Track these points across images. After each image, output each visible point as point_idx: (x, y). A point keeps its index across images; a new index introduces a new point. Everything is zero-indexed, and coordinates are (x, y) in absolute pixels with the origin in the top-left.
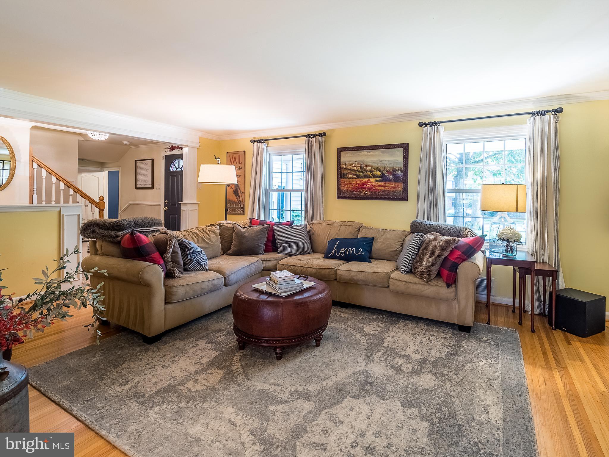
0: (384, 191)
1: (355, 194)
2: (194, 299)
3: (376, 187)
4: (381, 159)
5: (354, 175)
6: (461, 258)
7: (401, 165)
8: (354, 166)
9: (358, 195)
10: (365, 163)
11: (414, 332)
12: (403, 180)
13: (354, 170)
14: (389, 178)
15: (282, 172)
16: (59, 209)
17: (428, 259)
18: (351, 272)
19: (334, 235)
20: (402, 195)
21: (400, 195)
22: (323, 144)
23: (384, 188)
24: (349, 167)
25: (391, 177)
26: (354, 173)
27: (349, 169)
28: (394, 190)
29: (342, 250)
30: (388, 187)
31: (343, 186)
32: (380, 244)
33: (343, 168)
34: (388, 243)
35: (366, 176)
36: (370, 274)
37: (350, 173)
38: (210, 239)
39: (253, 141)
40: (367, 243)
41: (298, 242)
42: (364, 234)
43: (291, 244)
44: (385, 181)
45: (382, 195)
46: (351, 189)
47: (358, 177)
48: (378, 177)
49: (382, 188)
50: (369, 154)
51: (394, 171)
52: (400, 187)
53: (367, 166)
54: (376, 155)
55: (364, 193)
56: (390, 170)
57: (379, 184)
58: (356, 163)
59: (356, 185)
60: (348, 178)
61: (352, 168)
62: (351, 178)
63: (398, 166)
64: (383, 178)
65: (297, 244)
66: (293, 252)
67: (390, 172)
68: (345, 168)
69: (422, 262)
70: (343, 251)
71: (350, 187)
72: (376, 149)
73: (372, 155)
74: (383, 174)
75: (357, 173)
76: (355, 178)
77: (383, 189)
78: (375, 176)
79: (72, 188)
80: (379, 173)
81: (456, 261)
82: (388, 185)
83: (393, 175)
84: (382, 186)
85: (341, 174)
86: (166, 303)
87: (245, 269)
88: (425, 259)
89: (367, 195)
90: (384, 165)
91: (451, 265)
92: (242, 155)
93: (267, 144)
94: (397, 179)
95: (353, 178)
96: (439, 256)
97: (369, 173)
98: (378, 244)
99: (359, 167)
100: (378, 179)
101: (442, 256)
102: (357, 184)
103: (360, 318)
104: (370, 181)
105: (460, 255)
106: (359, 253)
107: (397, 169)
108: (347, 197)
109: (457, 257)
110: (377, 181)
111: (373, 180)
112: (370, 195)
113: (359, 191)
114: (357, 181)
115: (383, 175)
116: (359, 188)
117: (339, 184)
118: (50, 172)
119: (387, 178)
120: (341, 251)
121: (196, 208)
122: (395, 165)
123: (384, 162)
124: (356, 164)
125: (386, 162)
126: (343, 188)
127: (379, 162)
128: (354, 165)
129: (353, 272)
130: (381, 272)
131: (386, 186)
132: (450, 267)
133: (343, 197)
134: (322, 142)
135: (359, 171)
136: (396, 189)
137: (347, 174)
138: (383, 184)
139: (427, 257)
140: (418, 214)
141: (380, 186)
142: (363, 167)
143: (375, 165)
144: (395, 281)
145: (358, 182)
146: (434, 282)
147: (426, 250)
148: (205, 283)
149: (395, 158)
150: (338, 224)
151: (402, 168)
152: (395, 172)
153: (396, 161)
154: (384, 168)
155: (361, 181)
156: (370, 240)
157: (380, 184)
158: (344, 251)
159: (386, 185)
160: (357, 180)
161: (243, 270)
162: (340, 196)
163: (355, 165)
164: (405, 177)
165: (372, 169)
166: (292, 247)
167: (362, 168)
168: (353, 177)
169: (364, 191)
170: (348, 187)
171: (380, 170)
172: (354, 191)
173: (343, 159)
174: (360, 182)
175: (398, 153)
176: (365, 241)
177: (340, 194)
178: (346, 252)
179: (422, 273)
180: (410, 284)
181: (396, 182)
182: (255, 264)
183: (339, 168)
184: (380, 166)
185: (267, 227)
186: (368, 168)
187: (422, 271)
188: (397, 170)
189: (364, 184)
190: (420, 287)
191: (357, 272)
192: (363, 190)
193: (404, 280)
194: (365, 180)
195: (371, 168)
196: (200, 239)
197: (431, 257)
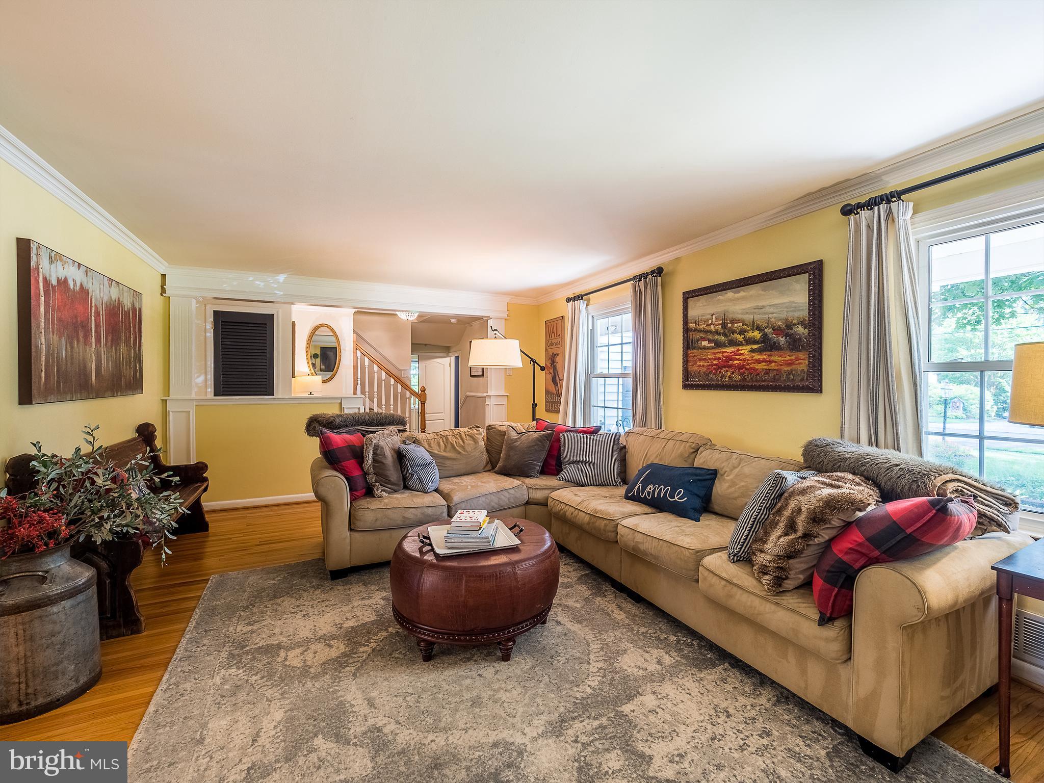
0: (767, 372)
1: (712, 380)
2: (396, 531)
3: (751, 364)
4: (761, 304)
5: (710, 341)
6: (864, 555)
7: (803, 312)
8: (711, 324)
9: (718, 381)
10: (730, 316)
11: (724, 705)
12: (808, 345)
13: (711, 332)
14: (779, 344)
15: (622, 344)
16: (340, 401)
17: (780, 537)
18: (637, 533)
19: (654, 456)
20: (807, 379)
21: (802, 380)
22: (660, 288)
23: (768, 365)
24: (702, 327)
25: (782, 340)
26: (710, 337)
27: (701, 331)
28: (789, 368)
29: (649, 487)
30: (775, 362)
31: (693, 365)
32: (727, 484)
33: (692, 330)
34: (743, 484)
35: (732, 343)
36: (665, 544)
37: (704, 339)
38: (463, 447)
39: (568, 300)
40: (699, 480)
41: (593, 463)
42: (701, 461)
43: (581, 466)
44: (771, 350)
45: (764, 381)
46: (705, 369)
47: (718, 345)
48: (755, 342)
49: (762, 366)
50: (737, 295)
51: (789, 326)
52: (802, 362)
53: (733, 321)
54: (751, 296)
55: (729, 377)
56: (779, 326)
57: (757, 356)
58: (714, 317)
59: (715, 362)
60: (701, 349)
61: (707, 328)
62: (705, 348)
63: (796, 314)
64: (767, 345)
65: (591, 467)
66: (584, 480)
67: (780, 330)
68: (695, 330)
69: (765, 542)
70: (650, 489)
71: (703, 366)
72: (750, 284)
73: (743, 298)
74: (765, 336)
75: (716, 337)
76: (712, 348)
77: (765, 367)
78: (749, 341)
79: (393, 378)
80: (757, 335)
81: (846, 558)
82: (776, 358)
83: (787, 335)
84: (764, 361)
85: (688, 342)
86: (351, 530)
87: (489, 497)
88: (773, 538)
89: (735, 381)
90: (767, 316)
91: (832, 566)
92: (560, 323)
93: (586, 302)
94: (795, 344)
95: (708, 348)
96: (806, 536)
97: (738, 336)
98: (723, 483)
99: (719, 325)
100: (755, 347)
101: (815, 537)
102: (715, 359)
103: (642, 630)
104: (740, 352)
105: (860, 544)
106: (676, 498)
107: (795, 322)
108: (698, 384)
109: (850, 549)
110: (753, 351)
111: (745, 350)
112: (740, 381)
113: (720, 372)
114: (714, 354)
115: (765, 339)
116: (719, 368)
117: (686, 362)
118: (373, 361)
119: (775, 343)
120: (648, 489)
121: (504, 401)
122: (791, 314)
123: (767, 310)
124: (714, 320)
125: (772, 310)
126: (694, 368)
127: (756, 311)
128: (710, 322)
129: (640, 534)
130: (687, 546)
131: (771, 362)
132: (828, 571)
133: (692, 384)
134: (657, 286)
135: (717, 333)
136: (794, 367)
137: (698, 340)
138: (765, 357)
139: (778, 532)
140: (843, 423)
141: (758, 362)
142: (727, 323)
143: (748, 318)
144: (706, 573)
145: (718, 356)
146: (791, 600)
147: (780, 516)
148: (411, 510)
149: (792, 299)
150: (665, 438)
151: (807, 319)
152: (792, 329)
153: (794, 305)
154: (768, 321)
155: (723, 352)
156: (708, 474)
157: (759, 357)
158: (652, 489)
159: (772, 358)
160: (716, 351)
161: (484, 499)
162: (688, 385)
163: (712, 321)
164: (815, 340)
165: (744, 327)
166: (583, 472)
167: (724, 326)
168: (709, 345)
169: (729, 374)
170: (700, 366)
171: (758, 328)
172: (710, 373)
173: (692, 313)
174: (720, 355)
175: (798, 287)
176: (696, 475)
177: (688, 380)
178: (654, 491)
179: (764, 571)
180: (735, 589)
181: (792, 350)
182: (509, 491)
183: (686, 330)
184: (760, 318)
185: (549, 435)
186: (736, 325)
187: (766, 566)
188: (794, 325)
189: (730, 359)
190: (757, 602)
191: (645, 536)
192: (727, 371)
193: (724, 575)
194: (730, 350)
195: (740, 324)
196: (449, 446)
197: (786, 534)
